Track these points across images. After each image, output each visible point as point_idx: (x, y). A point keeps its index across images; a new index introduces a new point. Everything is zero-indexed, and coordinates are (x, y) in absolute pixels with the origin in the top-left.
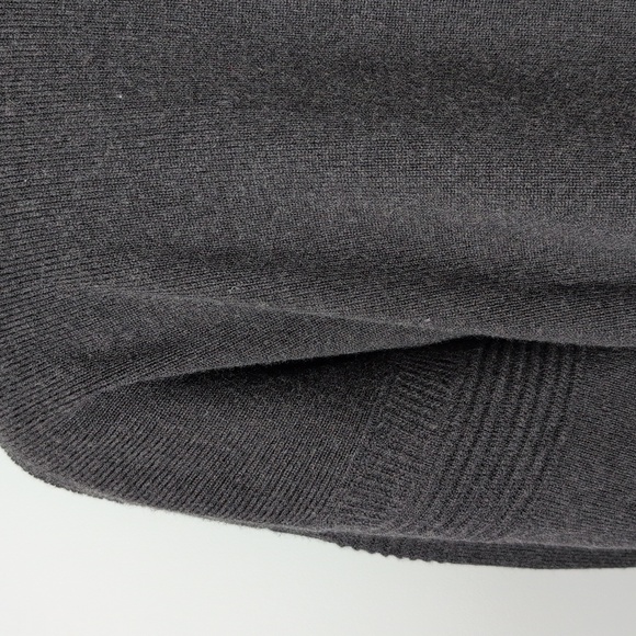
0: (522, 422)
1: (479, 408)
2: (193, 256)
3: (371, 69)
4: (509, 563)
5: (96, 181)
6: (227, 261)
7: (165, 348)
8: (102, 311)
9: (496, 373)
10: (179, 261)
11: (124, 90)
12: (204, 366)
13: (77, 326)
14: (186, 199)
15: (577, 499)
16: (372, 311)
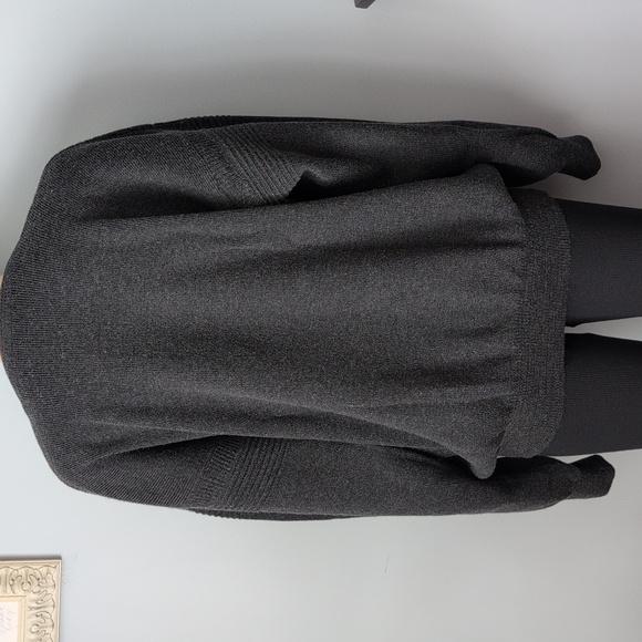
0: (264, 467)
1: (247, 461)
2: (133, 411)
3: (202, 339)
4: (270, 519)
5: (96, 384)
6: (146, 412)
7: (122, 442)
8: (98, 429)
9: (256, 446)
10: (128, 412)
11: (107, 349)
12: (138, 448)
13: (88, 434)
14: (130, 389)
15: (285, 496)
16: (201, 430)
